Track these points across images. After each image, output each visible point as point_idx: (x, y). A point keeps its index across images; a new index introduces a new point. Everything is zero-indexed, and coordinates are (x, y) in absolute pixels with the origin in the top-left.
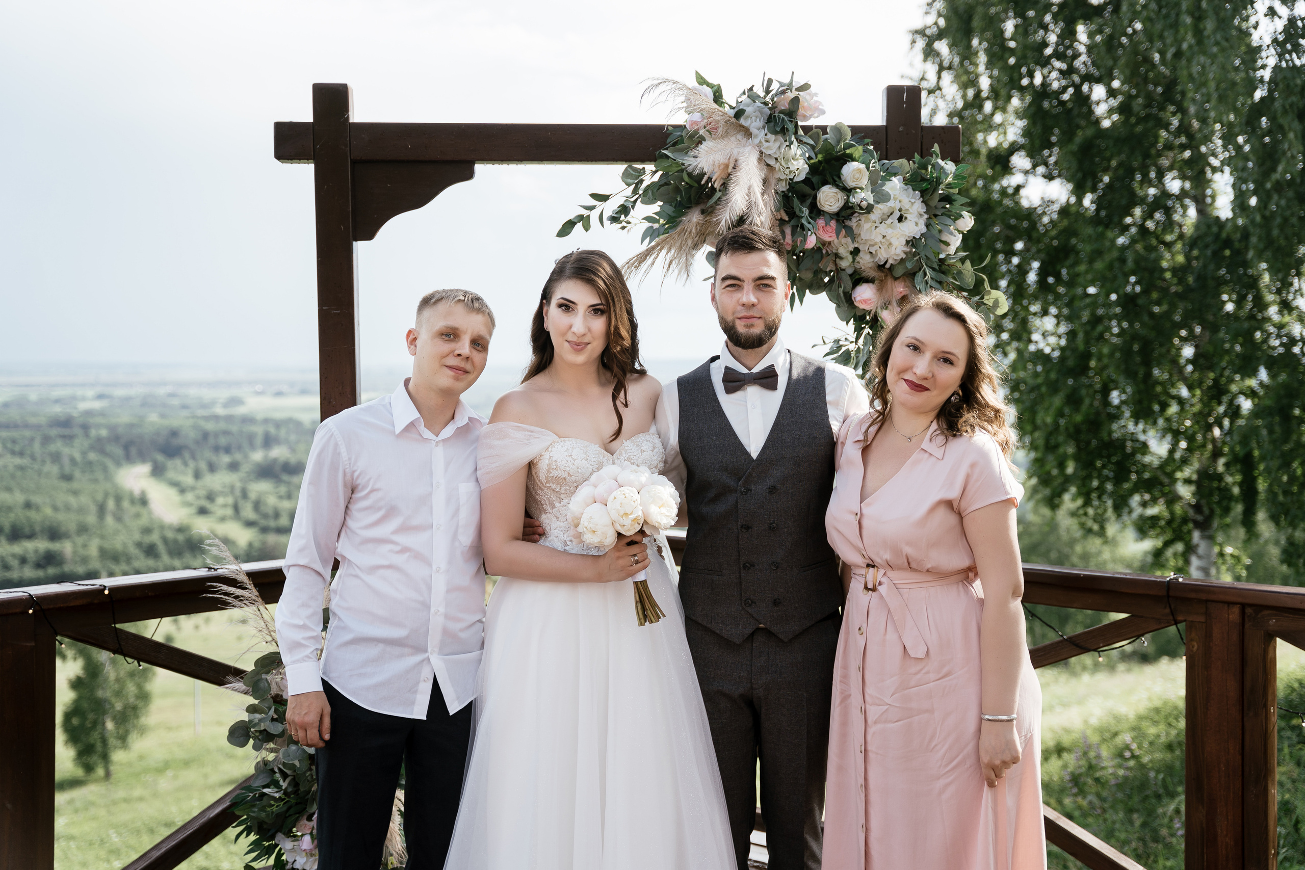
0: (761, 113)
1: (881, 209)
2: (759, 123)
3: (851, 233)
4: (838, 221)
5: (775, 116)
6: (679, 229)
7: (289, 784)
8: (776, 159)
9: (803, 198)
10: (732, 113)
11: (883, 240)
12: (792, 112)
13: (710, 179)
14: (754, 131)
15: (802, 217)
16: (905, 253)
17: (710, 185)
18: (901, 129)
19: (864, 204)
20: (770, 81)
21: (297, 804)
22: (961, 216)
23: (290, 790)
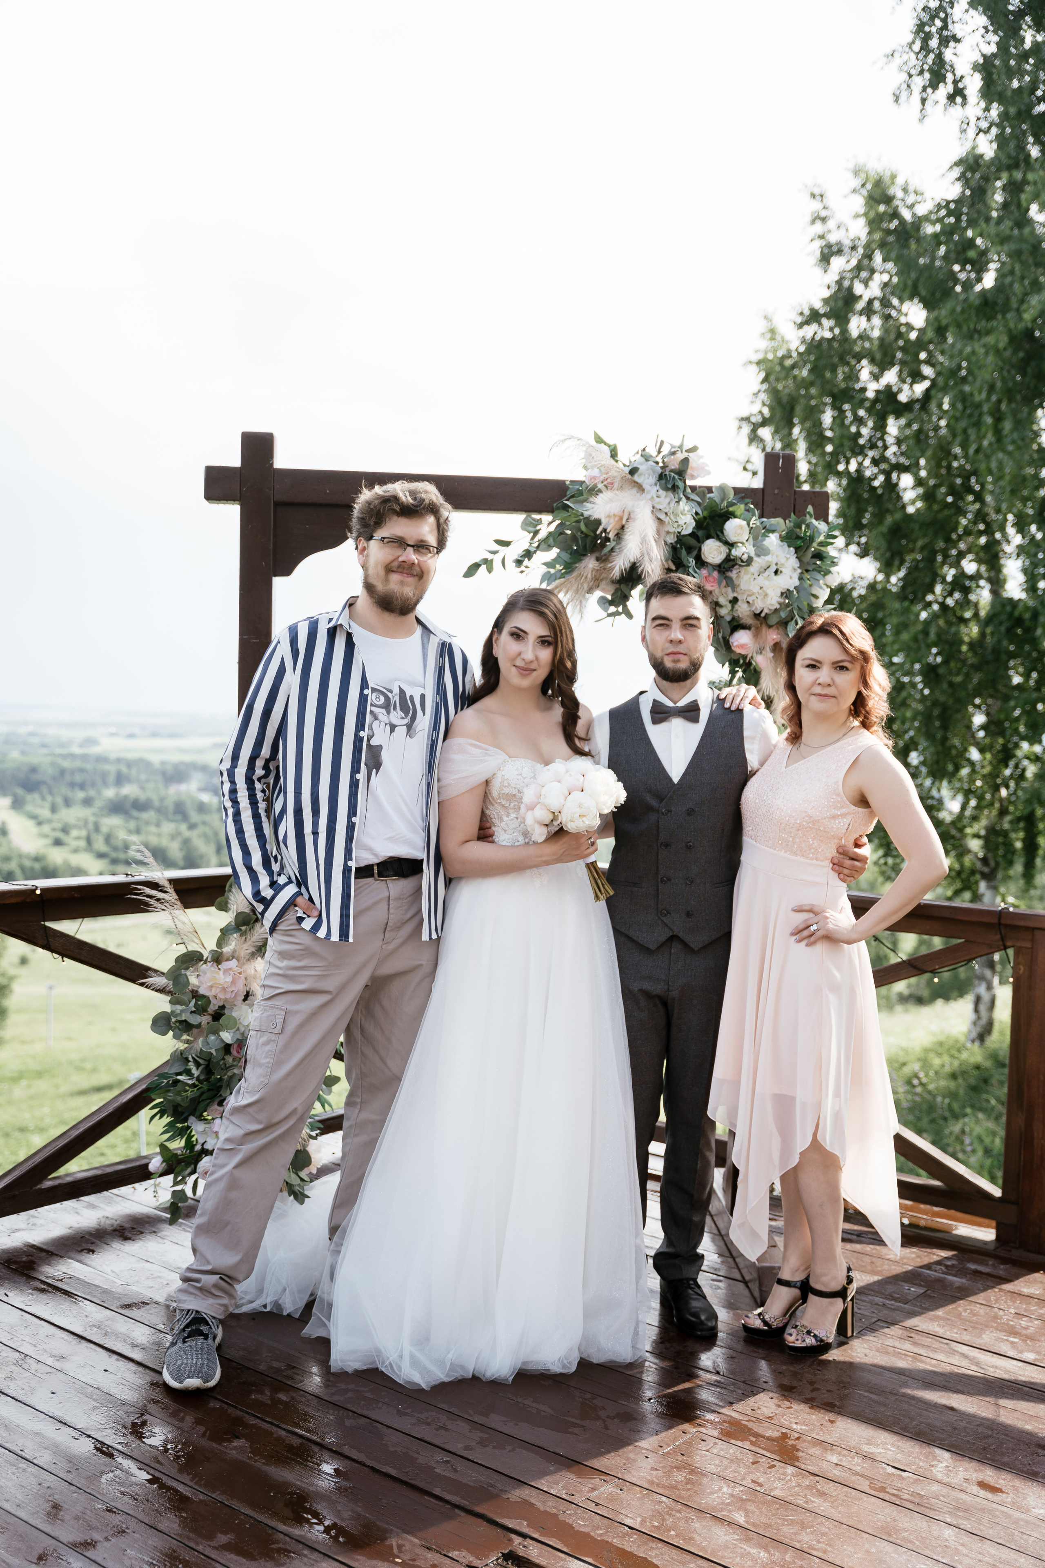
0: (654, 471)
1: (759, 562)
2: (653, 479)
3: (731, 584)
4: (719, 572)
5: (666, 475)
6: (575, 574)
7: (201, 1072)
8: (666, 514)
9: (689, 550)
10: (627, 470)
11: (760, 591)
12: (681, 473)
13: (605, 530)
14: (646, 486)
15: (689, 567)
16: (780, 604)
17: (603, 535)
18: (776, 492)
19: (745, 557)
20: (662, 443)
21: (209, 1090)
22: (830, 572)
23: (202, 1077)
